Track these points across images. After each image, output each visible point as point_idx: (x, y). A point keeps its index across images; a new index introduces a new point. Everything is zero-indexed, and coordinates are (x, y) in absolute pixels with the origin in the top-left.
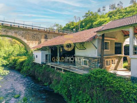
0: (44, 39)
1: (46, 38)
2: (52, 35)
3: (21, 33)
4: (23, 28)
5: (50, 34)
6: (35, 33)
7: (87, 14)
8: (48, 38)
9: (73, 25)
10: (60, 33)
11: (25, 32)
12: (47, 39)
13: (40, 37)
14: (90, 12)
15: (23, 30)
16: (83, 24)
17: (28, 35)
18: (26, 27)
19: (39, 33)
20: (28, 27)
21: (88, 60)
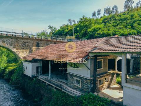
0: (36, 48)
1: (38, 45)
2: (45, 42)
3: (10, 42)
4: (11, 36)
5: (43, 42)
6: (26, 41)
7: (81, 19)
8: (40, 45)
9: (67, 29)
10: (53, 40)
11: (14, 40)
12: (39, 47)
13: (31, 45)
14: (85, 17)
15: (12, 38)
16: (78, 29)
17: (18, 43)
18: (15, 35)
19: (31, 41)
20: (18, 35)
21: (80, 80)
